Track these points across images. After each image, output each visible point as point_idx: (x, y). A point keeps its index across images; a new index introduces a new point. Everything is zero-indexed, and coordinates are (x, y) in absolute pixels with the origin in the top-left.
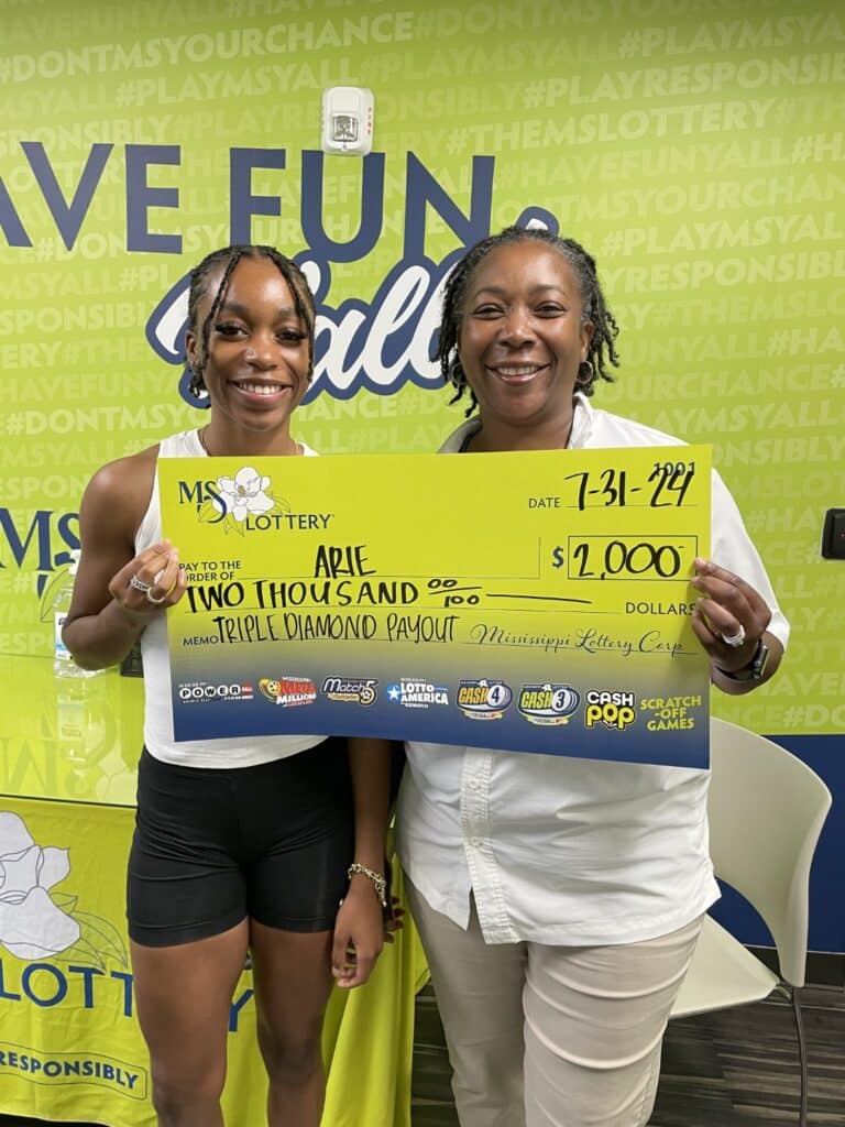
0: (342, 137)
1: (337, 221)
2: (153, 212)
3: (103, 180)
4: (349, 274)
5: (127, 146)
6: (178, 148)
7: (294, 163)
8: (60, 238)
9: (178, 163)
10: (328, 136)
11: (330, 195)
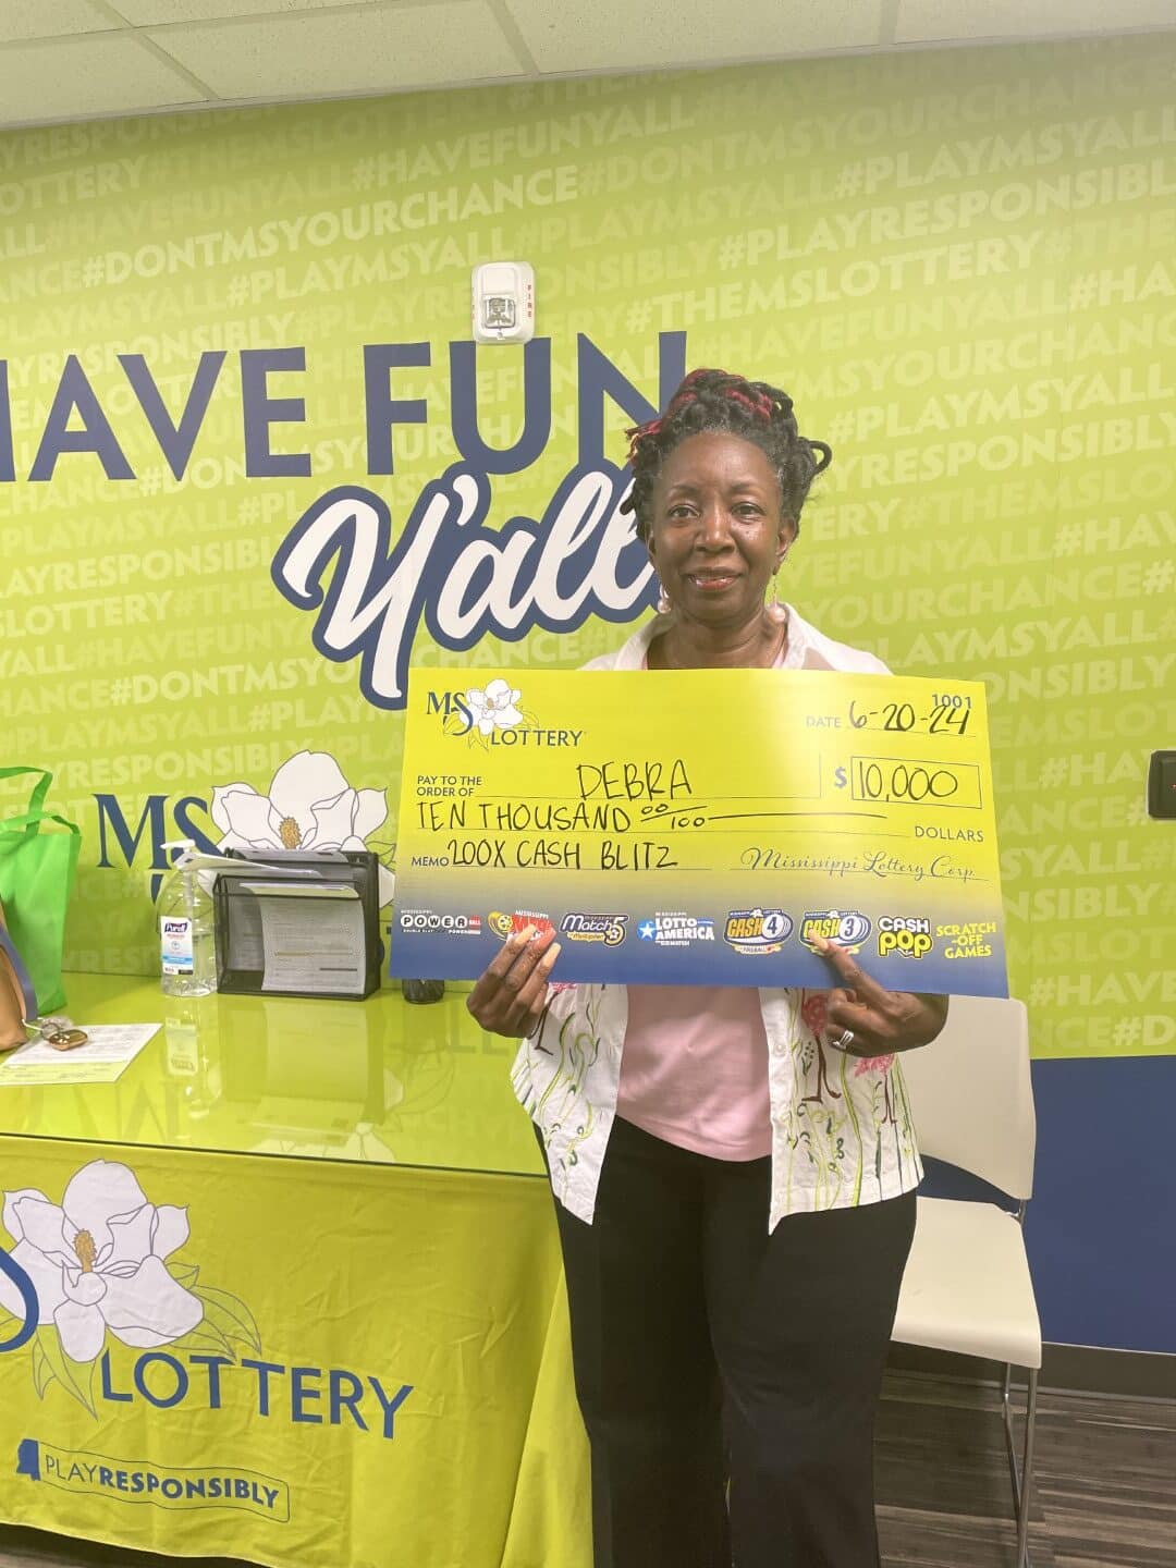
0: (496, 324)
1: (496, 423)
2: (275, 428)
3: (215, 395)
4: (512, 487)
5: (242, 352)
6: (302, 350)
7: (441, 359)
8: (167, 468)
9: (304, 369)
10: (479, 325)
11: (486, 393)
